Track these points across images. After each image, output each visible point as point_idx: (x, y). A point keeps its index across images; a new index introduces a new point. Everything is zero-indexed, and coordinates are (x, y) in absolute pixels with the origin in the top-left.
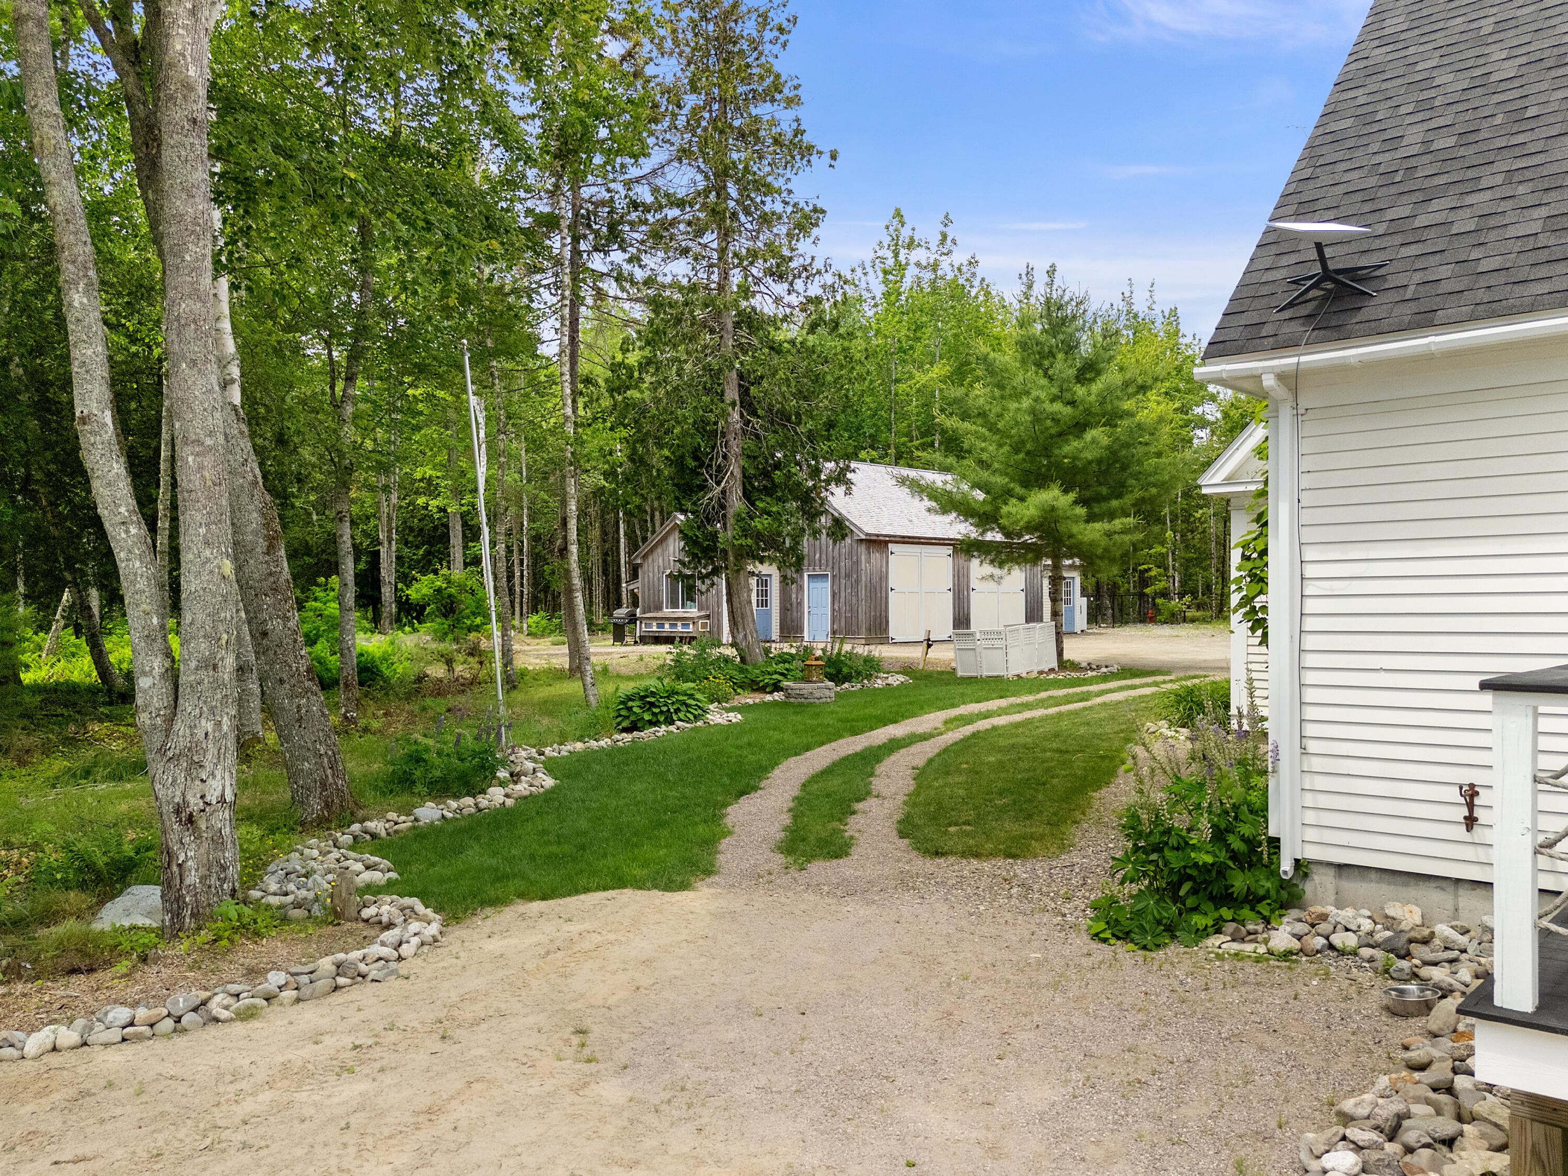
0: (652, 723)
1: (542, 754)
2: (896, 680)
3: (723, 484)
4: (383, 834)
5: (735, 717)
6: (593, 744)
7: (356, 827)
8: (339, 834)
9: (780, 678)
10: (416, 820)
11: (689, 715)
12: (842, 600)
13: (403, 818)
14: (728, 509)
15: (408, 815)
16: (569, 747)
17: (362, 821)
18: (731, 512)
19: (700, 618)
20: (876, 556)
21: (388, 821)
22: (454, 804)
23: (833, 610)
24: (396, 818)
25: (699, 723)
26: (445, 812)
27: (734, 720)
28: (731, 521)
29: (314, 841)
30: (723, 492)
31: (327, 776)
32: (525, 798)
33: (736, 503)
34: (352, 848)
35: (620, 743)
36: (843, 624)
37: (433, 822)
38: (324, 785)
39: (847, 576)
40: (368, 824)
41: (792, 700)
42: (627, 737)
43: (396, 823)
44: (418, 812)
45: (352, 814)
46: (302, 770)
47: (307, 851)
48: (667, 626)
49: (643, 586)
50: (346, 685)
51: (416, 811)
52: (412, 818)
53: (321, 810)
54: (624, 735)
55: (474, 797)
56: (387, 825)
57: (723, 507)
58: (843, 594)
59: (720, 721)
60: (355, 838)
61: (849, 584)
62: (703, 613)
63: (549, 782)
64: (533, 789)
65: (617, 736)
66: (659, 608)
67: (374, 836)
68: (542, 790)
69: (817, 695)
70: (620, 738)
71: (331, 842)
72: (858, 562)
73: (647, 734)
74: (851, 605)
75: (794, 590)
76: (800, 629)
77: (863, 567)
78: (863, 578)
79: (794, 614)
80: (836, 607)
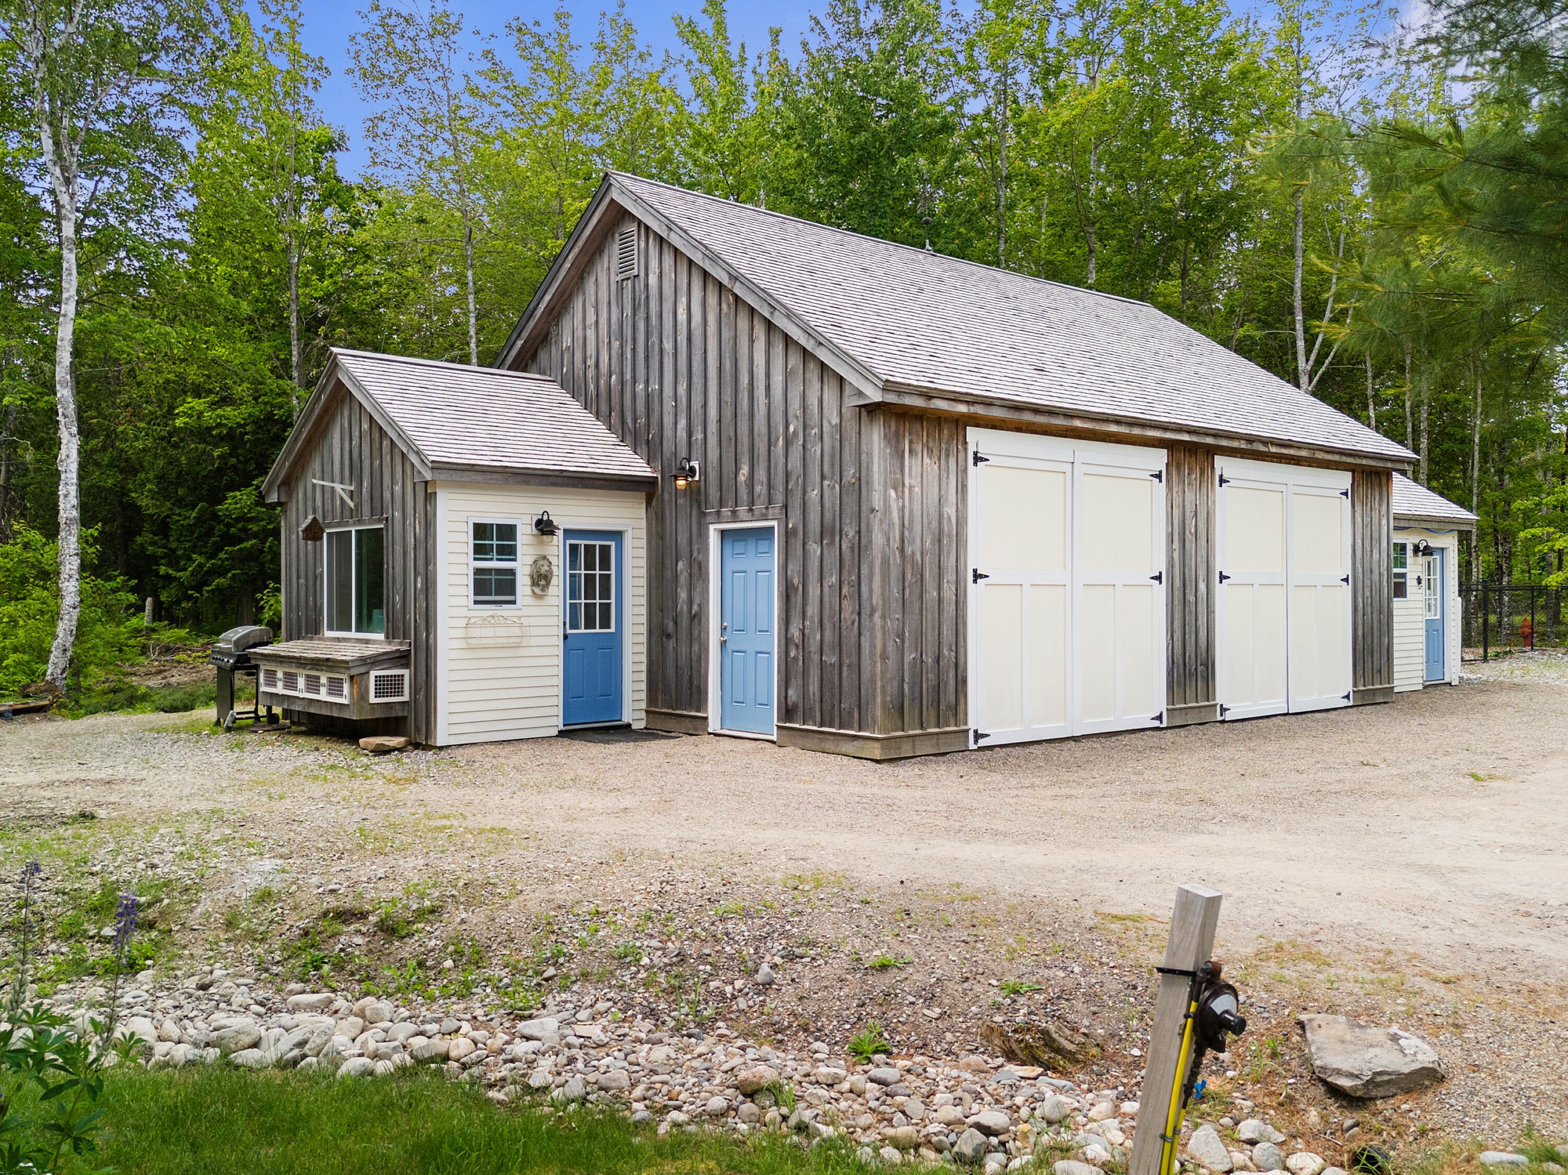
12: (813, 610)
20: (922, 468)
23: (786, 641)
36: (814, 687)
39: (829, 532)
48: (301, 684)
49: (289, 564)
58: (814, 591)
61: (832, 558)
62: (393, 647)
66: (315, 626)
72: (860, 485)
74: (839, 629)
75: (683, 578)
76: (698, 697)
77: (877, 500)
78: (878, 539)
79: (684, 650)
80: (795, 632)
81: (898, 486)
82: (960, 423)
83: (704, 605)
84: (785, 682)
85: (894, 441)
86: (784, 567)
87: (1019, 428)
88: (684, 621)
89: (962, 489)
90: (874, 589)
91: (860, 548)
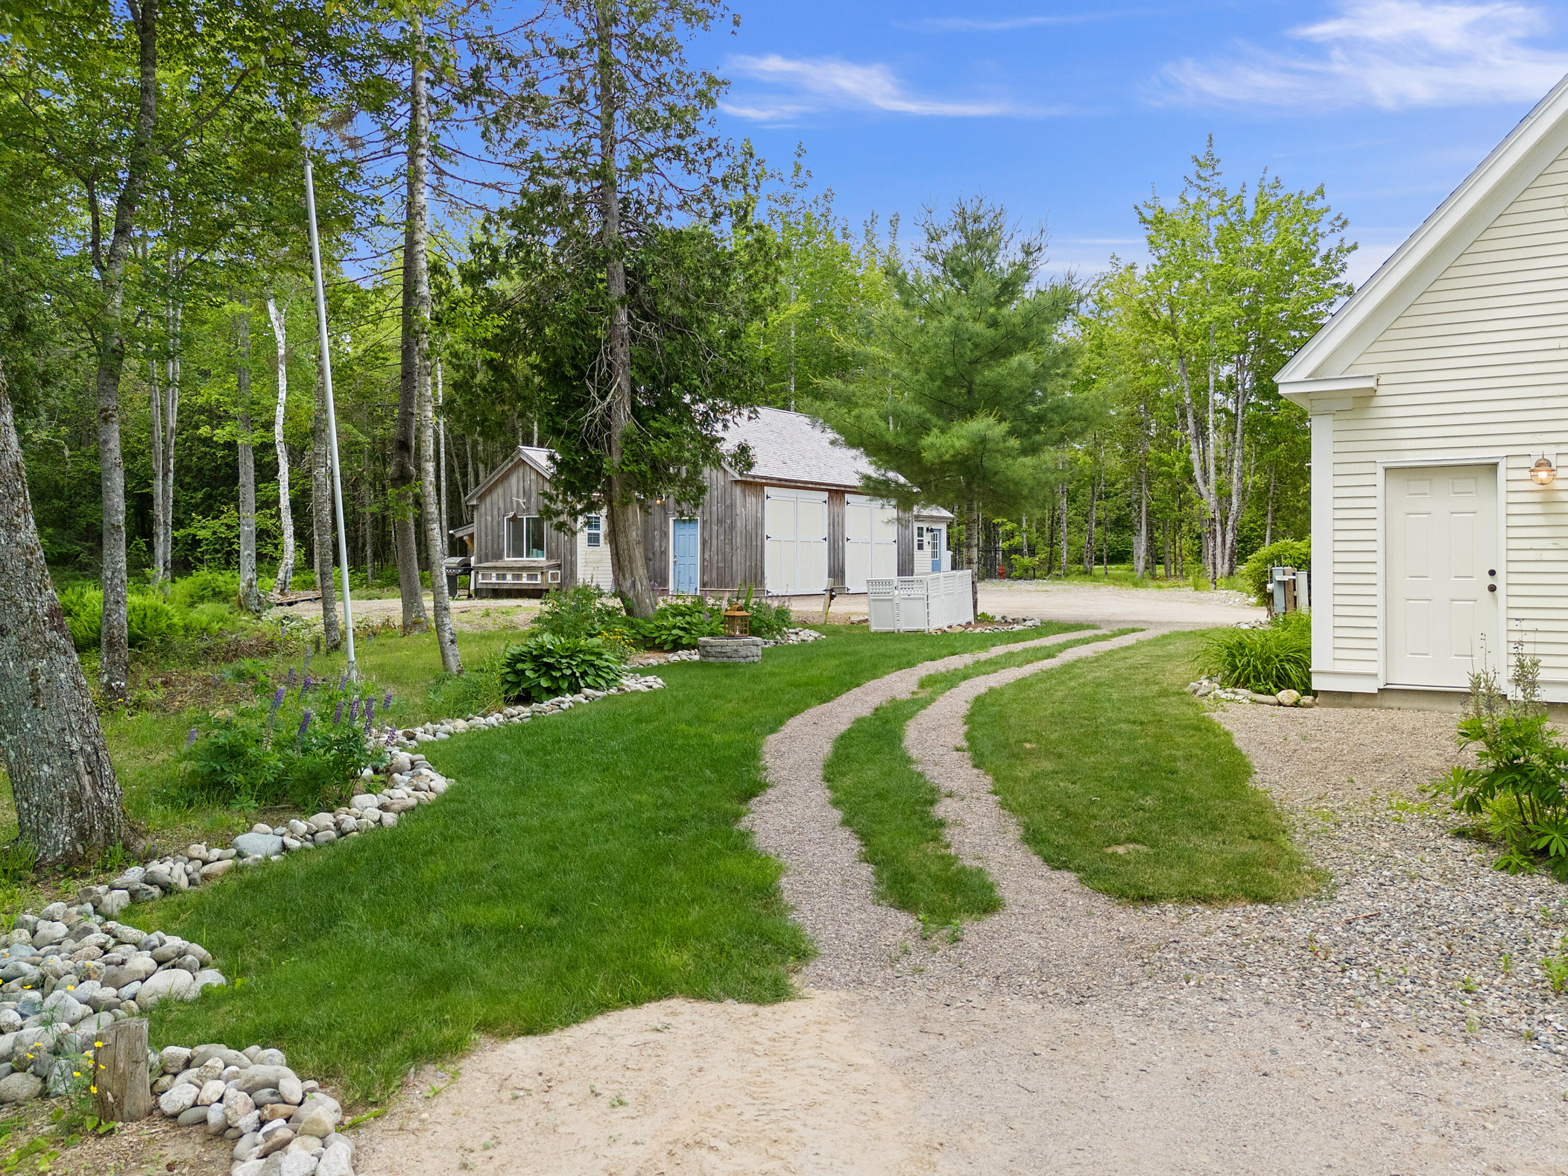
0: (554, 692)
1: (411, 737)
2: (809, 635)
3: (608, 399)
4: (184, 883)
5: (656, 682)
6: (479, 721)
7: (134, 874)
8: (102, 889)
9: (681, 633)
10: (240, 855)
11: (599, 680)
12: (714, 548)
13: (216, 852)
14: (614, 429)
15: (225, 846)
16: (448, 727)
17: (145, 860)
18: (617, 433)
19: (550, 567)
20: (751, 500)
21: (191, 859)
22: (301, 826)
23: (703, 560)
24: (204, 854)
25: (613, 691)
26: (288, 841)
27: (656, 686)
28: (618, 443)
29: (57, 907)
30: (609, 408)
31: (82, 787)
32: (413, 809)
33: (623, 422)
34: (127, 915)
35: (516, 719)
36: (714, 575)
37: (267, 858)
38: (77, 801)
39: (720, 522)
40: (155, 866)
41: (711, 659)
42: (525, 711)
43: (205, 863)
44: (245, 841)
45: (126, 847)
46: (38, 779)
47: (44, 927)
48: (509, 577)
49: (480, 530)
50: (111, 644)
51: (239, 839)
52: (233, 851)
53: (72, 843)
54: (520, 708)
55: (331, 811)
56: (190, 868)
57: (608, 427)
58: (714, 542)
59: (639, 687)
60: (133, 895)
61: (721, 530)
62: (552, 562)
63: (441, 783)
64: (421, 794)
65: (509, 710)
66: (499, 557)
67: (167, 889)
68: (432, 796)
69: (743, 653)
70: (515, 712)
71: (89, 907)
72: (732, 506)
73: (547, 705)
74: (724, 554)
75: (657, 537)
76: (665, 582)
77: (738, 512)
78: (739, 524)
79: (657, 565)
80: (707, 556)
81: (745, 507)
82: (762, 485)
83: (667, 549)
84: (703, 574)
85: (743, 492)
86: (702, 534)
87: (780, 486)
88: (658, 554)
89: (763, 508)
90: (738, 541)
91: (732, 527)
